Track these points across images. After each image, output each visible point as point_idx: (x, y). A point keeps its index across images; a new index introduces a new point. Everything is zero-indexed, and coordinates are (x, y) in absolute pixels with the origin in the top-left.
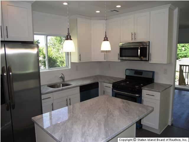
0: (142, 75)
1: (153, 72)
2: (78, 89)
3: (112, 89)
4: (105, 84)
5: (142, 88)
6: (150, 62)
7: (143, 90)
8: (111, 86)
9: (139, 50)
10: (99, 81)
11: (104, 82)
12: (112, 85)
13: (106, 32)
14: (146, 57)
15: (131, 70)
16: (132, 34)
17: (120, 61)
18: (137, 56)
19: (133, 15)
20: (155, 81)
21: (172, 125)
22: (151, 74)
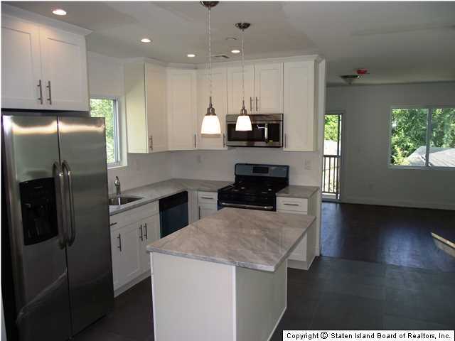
0: (267, 172)
1: (287, 167)
2: (156, 206)
3: (218, 201)
4: (201, 194)
5: (276, 194)
6: (284, 149)
7: (277, 198)
8: (215, 196)
9: (266, 129)
10: (189, 188)
11: (199, 190)
12: (217, 194)
13: (243, 102)
14: (278, 140)
15: (247, 164)
16: (251, 100)
17: (226, 148)
18: (263, 139)
19: (253, 67)
20: (290, 184)
21: (321, 255)
22: (285, 169)
